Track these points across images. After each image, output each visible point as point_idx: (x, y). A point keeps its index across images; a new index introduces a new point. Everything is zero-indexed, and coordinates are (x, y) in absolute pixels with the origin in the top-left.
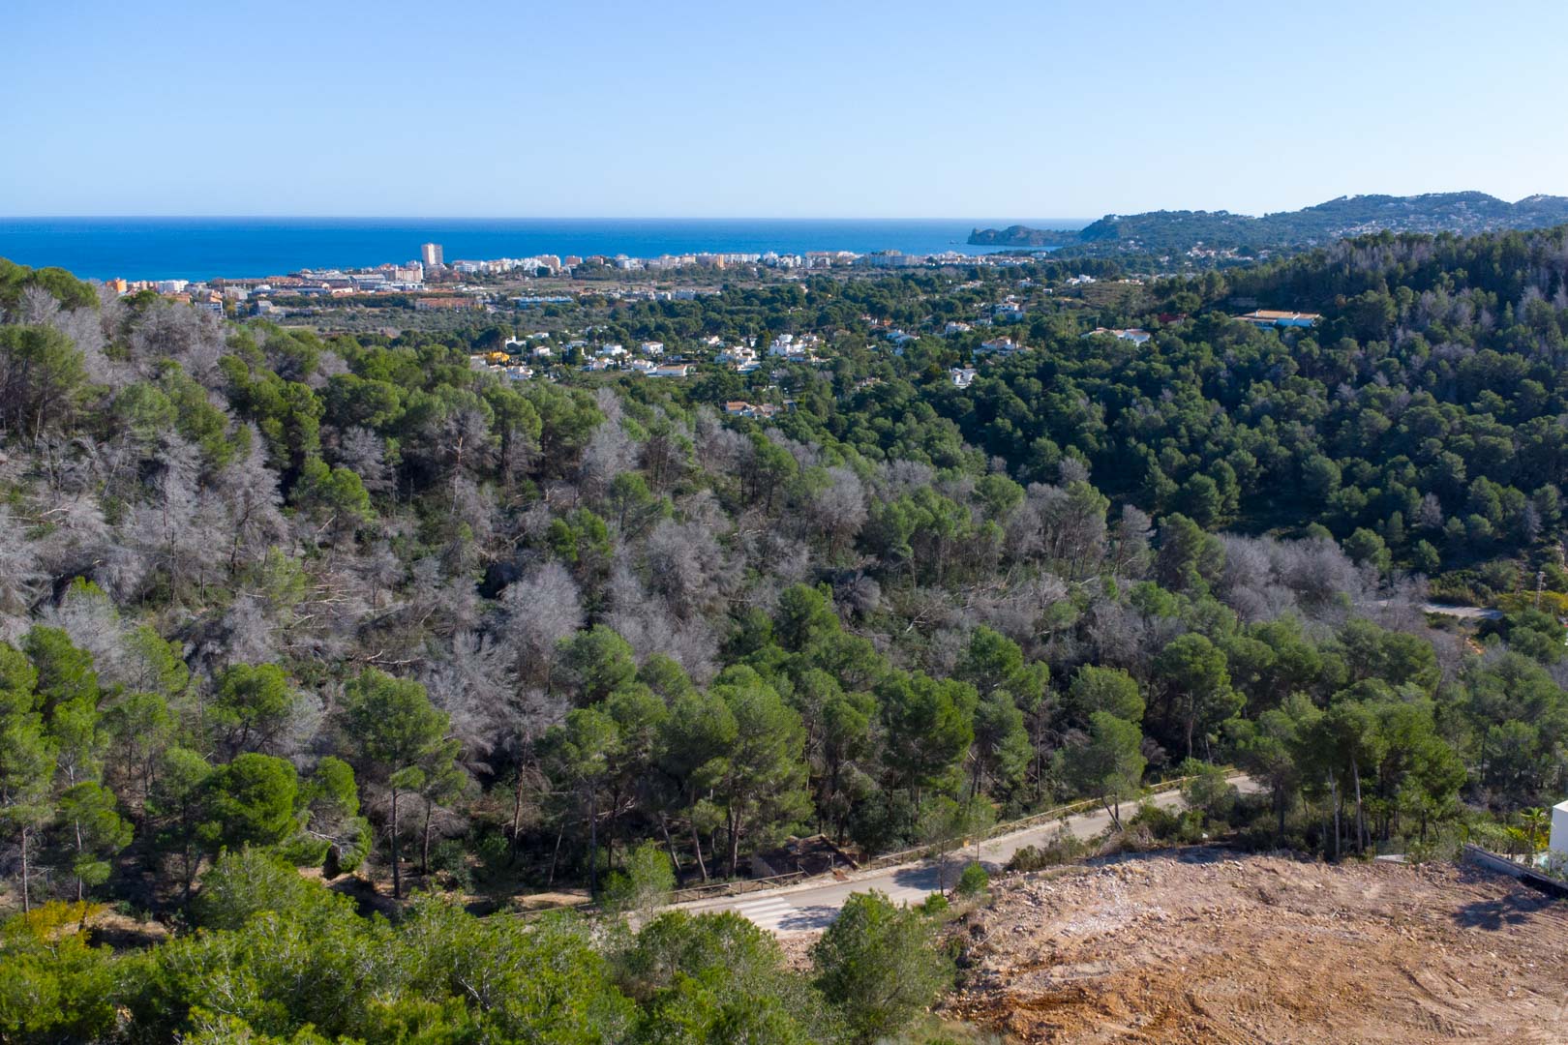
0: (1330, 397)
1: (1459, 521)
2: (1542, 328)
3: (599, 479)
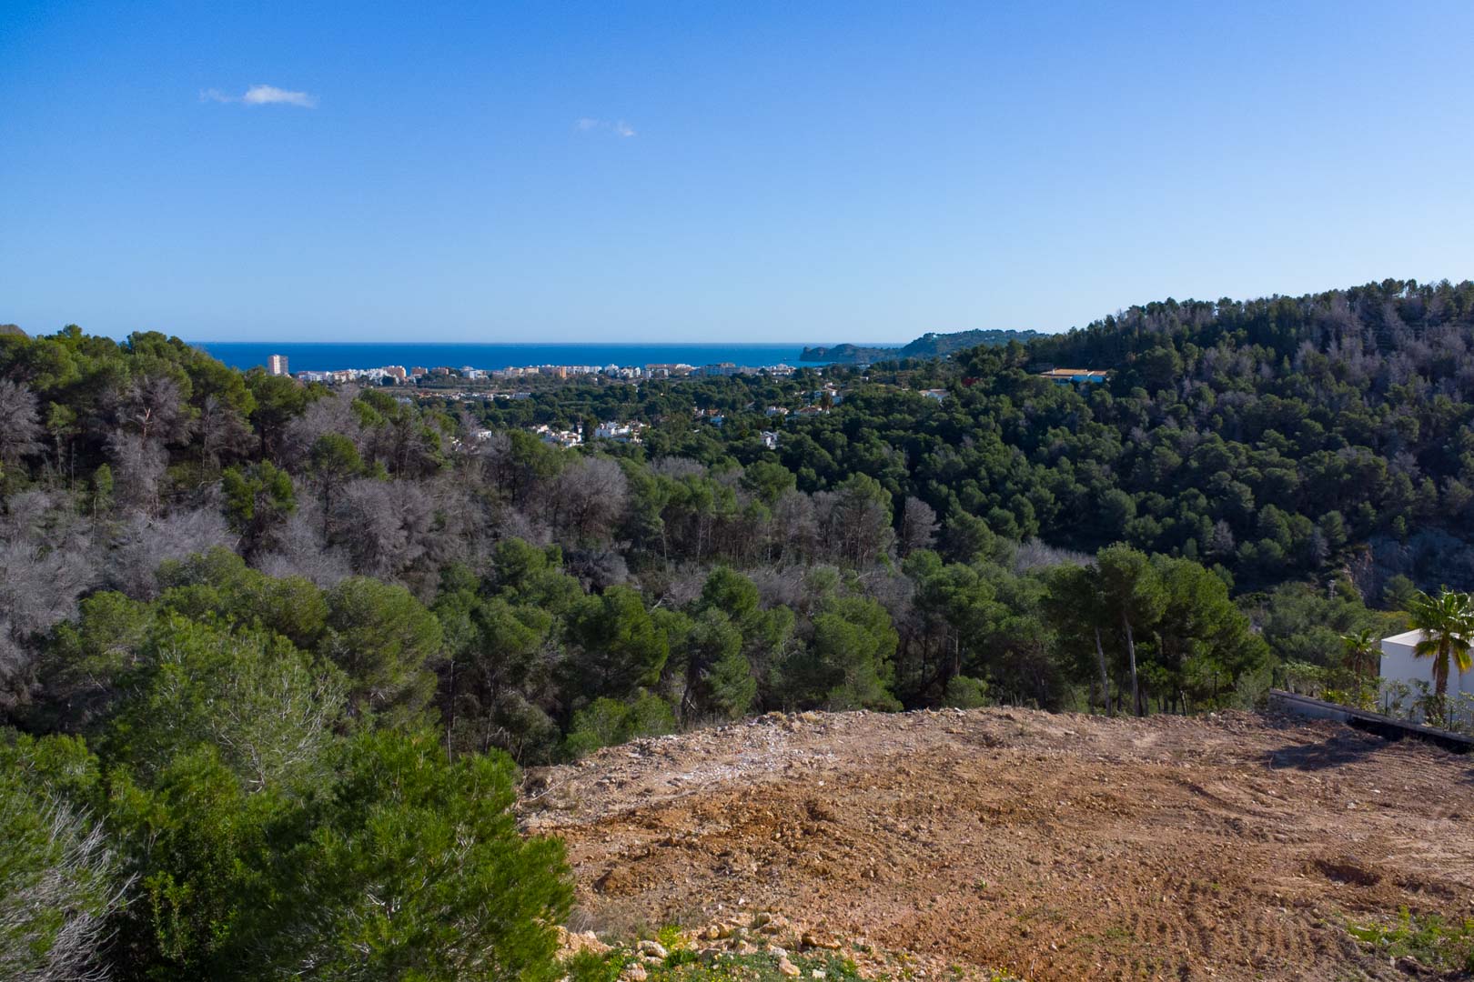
0: (1123, 442)
1: (1252, 545)
2: (1317, 377)
3: (306, 449)
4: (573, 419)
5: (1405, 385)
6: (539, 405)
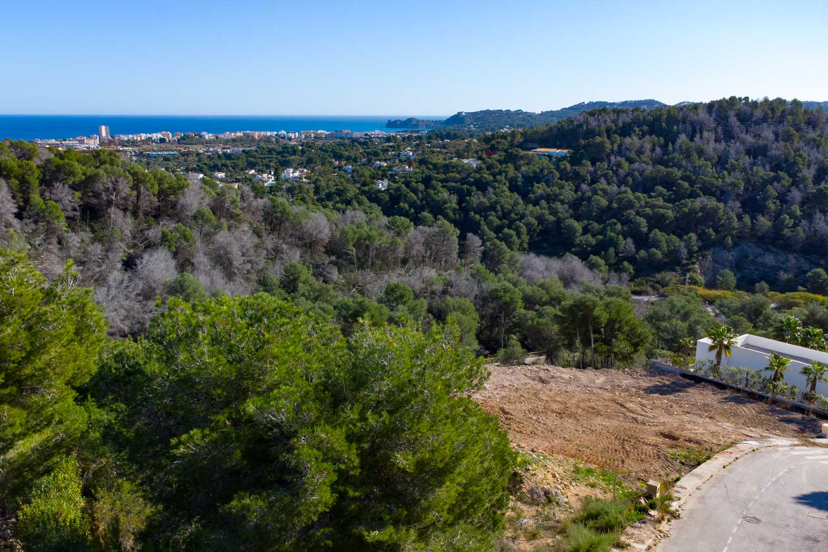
0: (576, 191)
1: (644, 252)
2: (688, 155)
3: (188, 213)
4: (268, 167)
5: (737, 160)
6: (248, 157)
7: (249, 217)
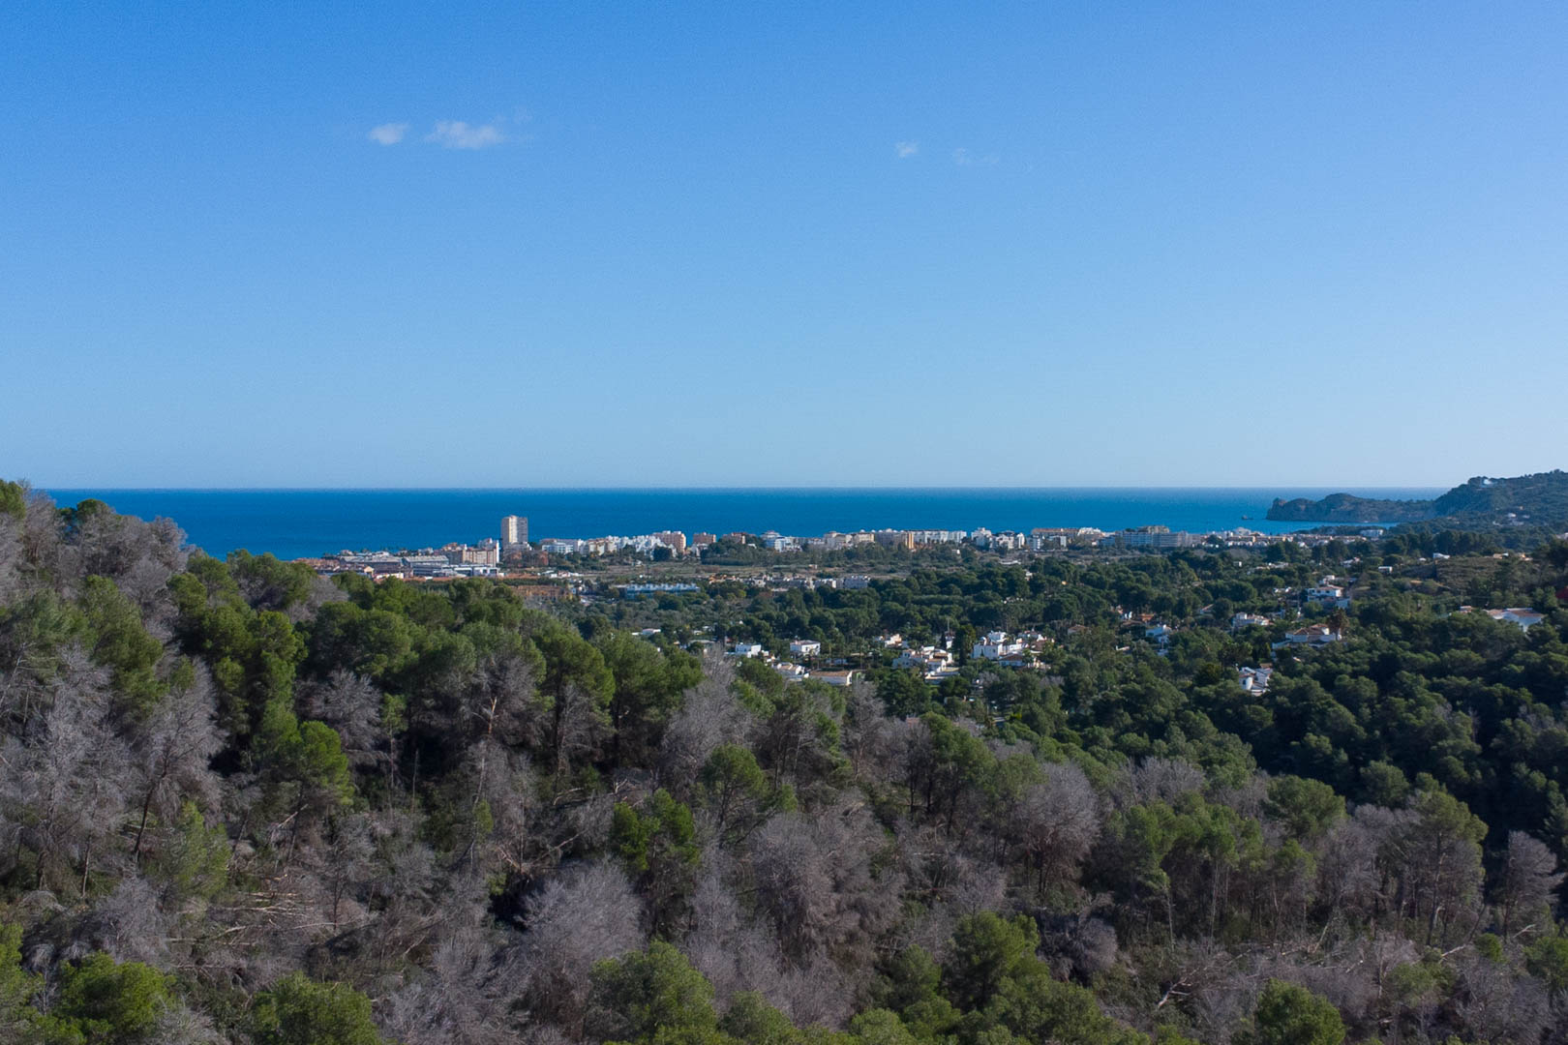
3: (691, 759)
4: (938, 627)
6: (883, 600)
7: (867, 771)
